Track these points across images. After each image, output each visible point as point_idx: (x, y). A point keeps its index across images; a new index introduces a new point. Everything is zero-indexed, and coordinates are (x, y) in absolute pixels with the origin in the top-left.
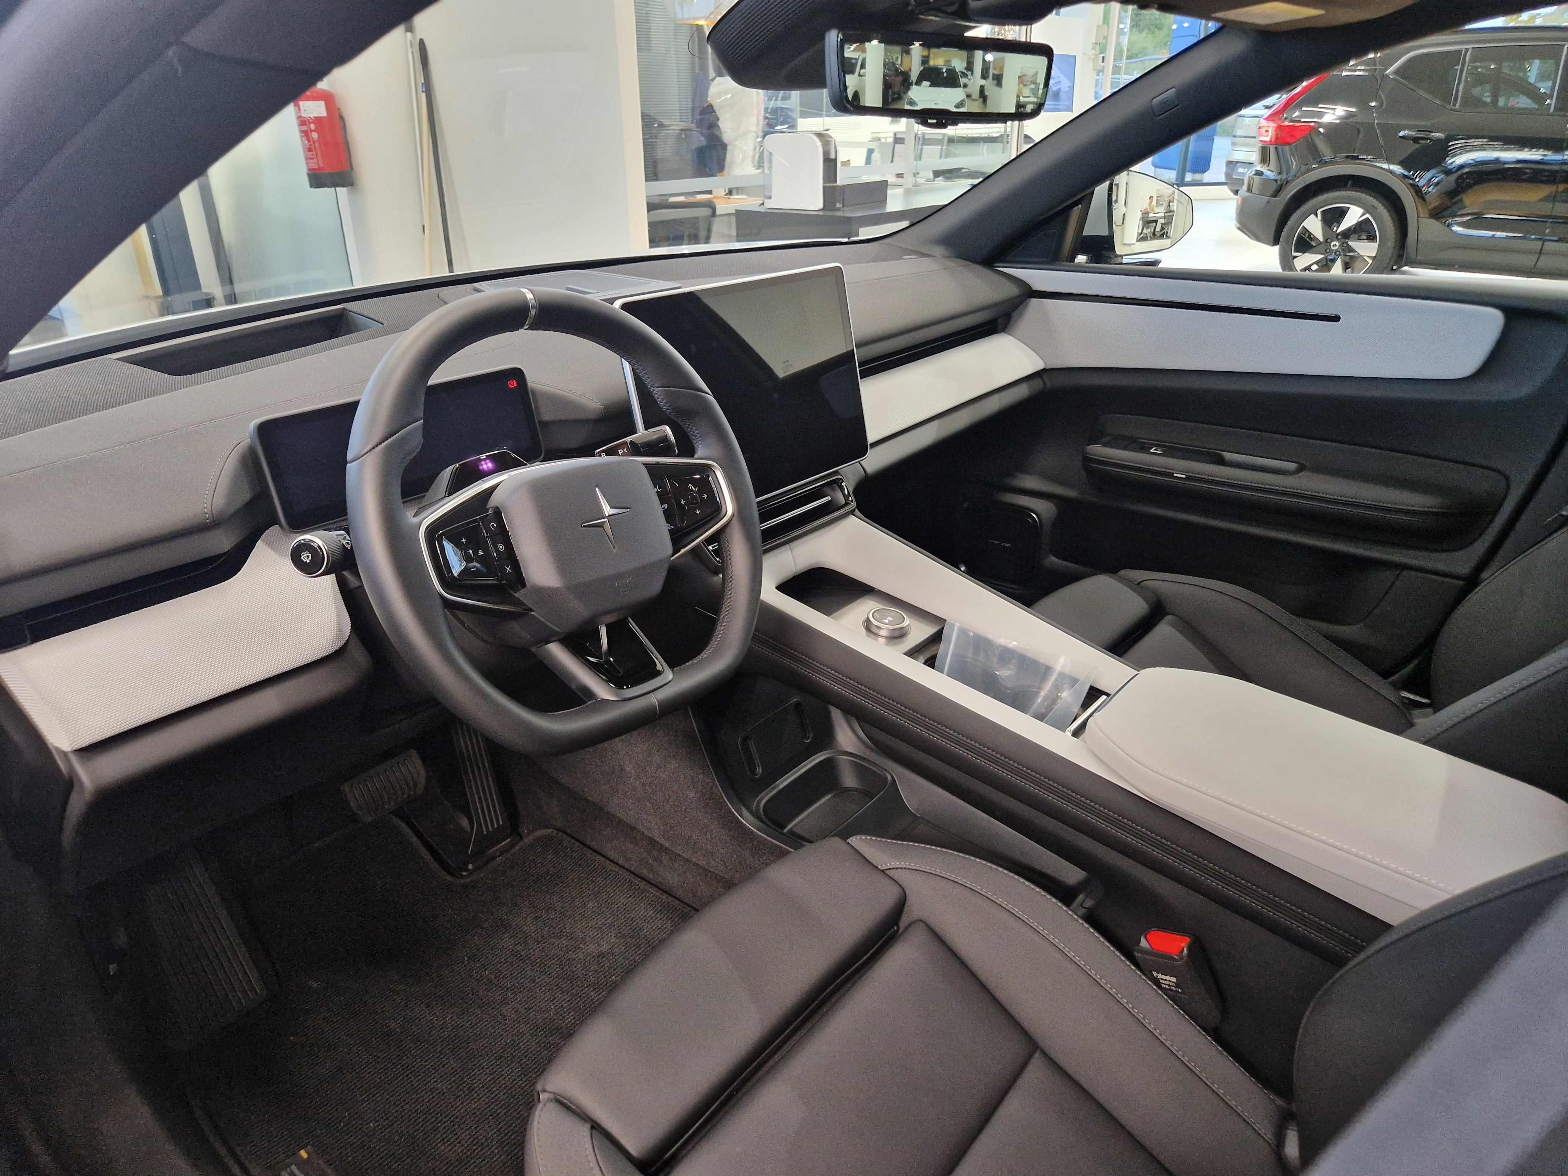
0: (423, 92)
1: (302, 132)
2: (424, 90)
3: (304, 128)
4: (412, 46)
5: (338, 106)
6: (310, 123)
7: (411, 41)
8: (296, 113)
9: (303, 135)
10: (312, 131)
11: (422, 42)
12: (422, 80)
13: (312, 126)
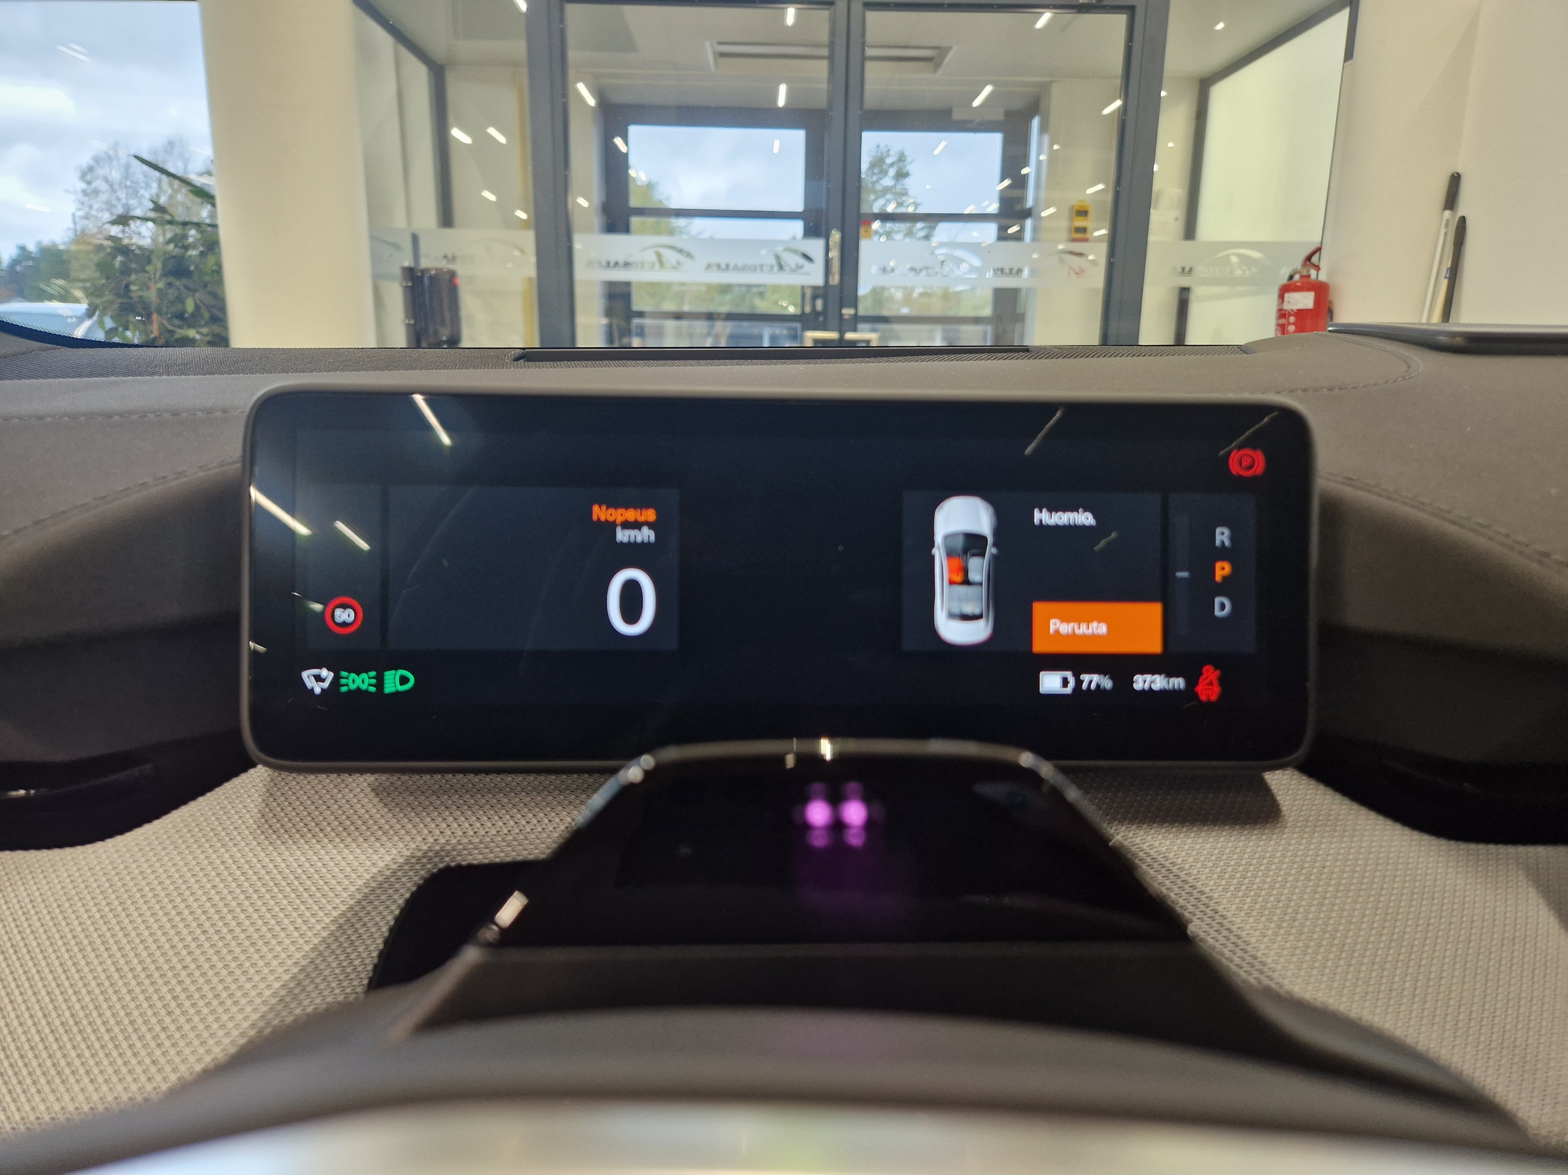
0: (1446, 278)
1: (1278, 325)
2: (1448, 276)
3: (1283, 321)
4: (1447, 225)
5: (1330, 298)
6: (1290, 315)
7: (1448, 220)
8: (1278, 305)
9: (1279, 328)
10: (1289, 324)
11: (1463, 220)
12: (1448, 264)
13: (1292, 319)
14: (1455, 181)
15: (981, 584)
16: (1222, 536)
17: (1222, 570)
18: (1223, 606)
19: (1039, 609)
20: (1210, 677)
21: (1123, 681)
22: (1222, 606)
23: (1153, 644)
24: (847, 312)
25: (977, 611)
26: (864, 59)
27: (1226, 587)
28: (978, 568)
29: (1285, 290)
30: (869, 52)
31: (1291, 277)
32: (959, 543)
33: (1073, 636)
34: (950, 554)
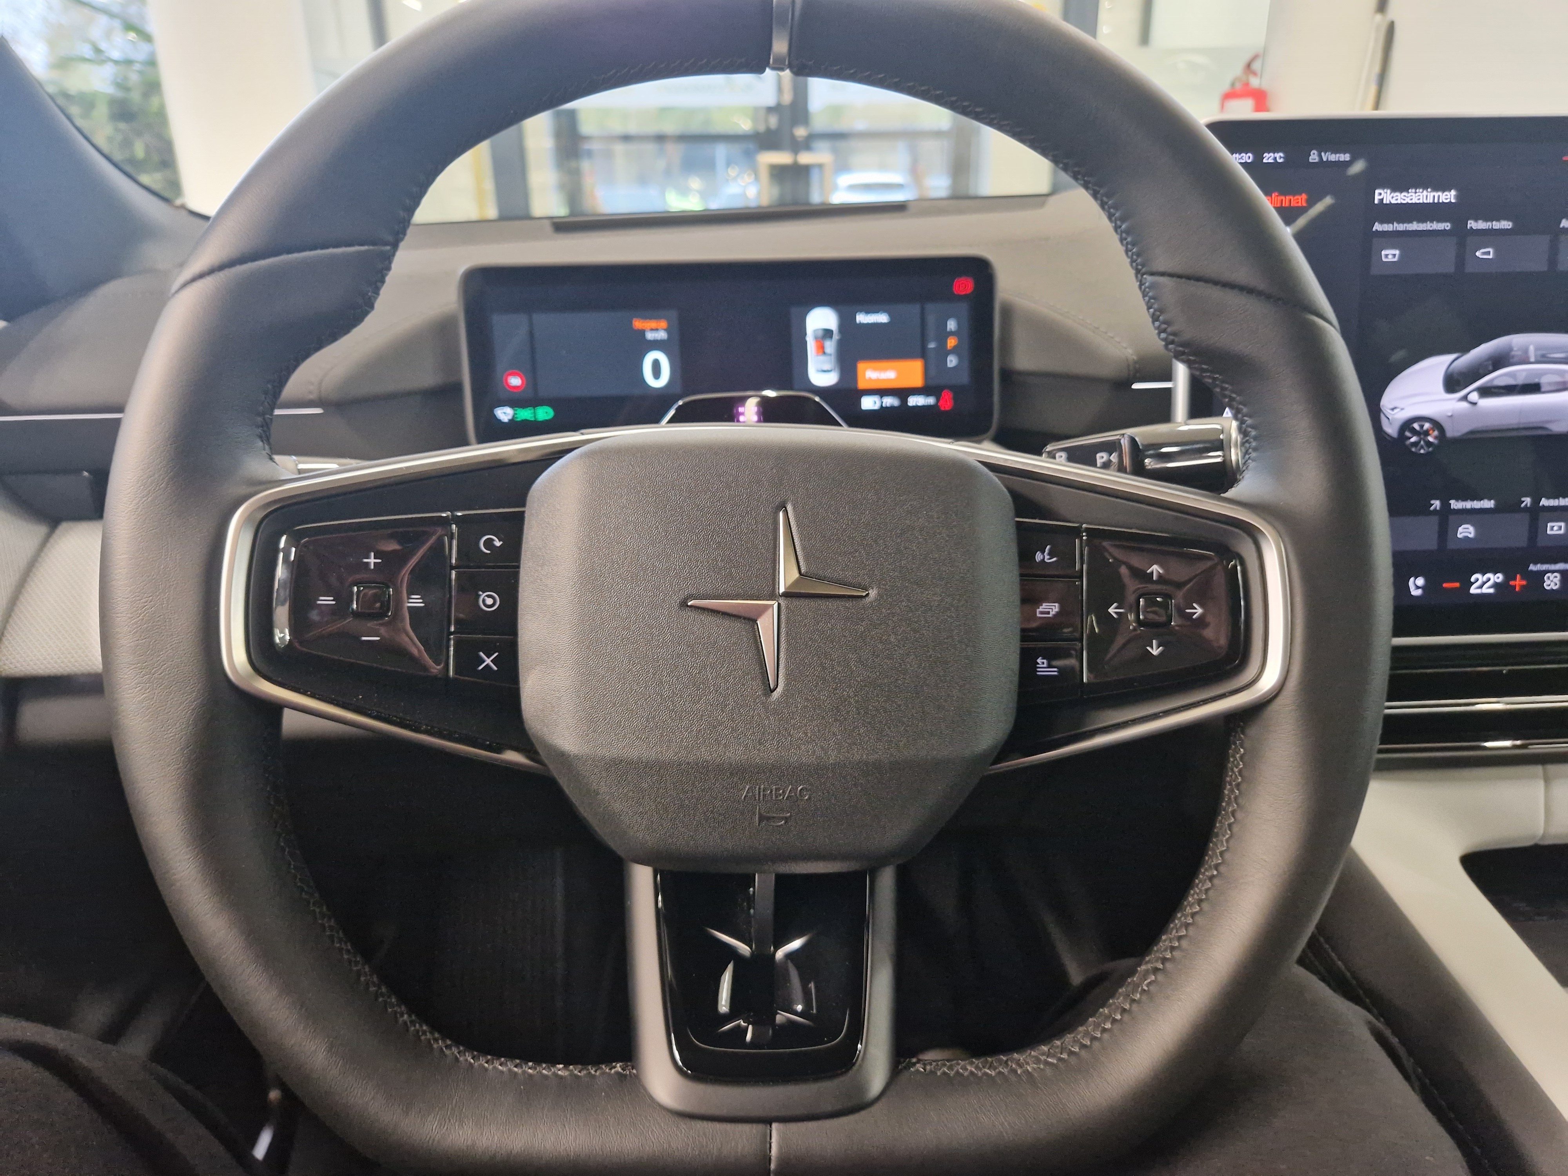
0: (1374, 84)
2: (1376, 82)
4: (1377, 30)
5: (1268, 105)
7: (1378, 25)
11: (1392, 24)
12: (1377, 69)
15: (830, 355)
16: (952, 325)
17: (951, 342)
19: (861, 366)
20: (948, 395)
21: (904, 401)
22: (952, 361)
23: (917, 381)
24: (800, 132)
25: (829, 369)
27: (954, 351)
28: (830, 346)
29: (1229, 96)
31: (1233, 84)
32: (820, 333)
33: (878, 380)
34: (816, 338)
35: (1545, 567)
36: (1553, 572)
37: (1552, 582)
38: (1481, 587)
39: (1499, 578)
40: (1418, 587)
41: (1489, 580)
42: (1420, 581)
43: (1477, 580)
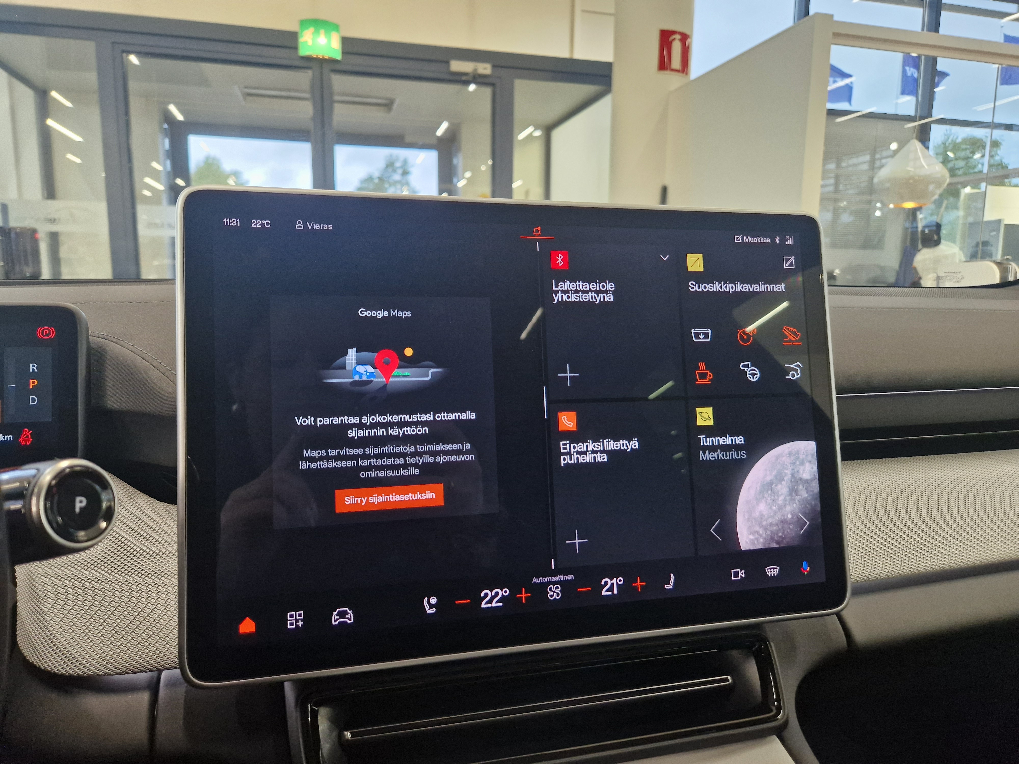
14: (664, 190)
16: (33, 367)
18: (33, 400)
26: (332, 102)
30: (336, 98)
35: (546, 579)
36: (554, 583)
37: (554, 593)
38: (490, 602)
39: (505, 592)
40: (431, 606)
41: (497, 594)
42: (434, 601)
43: (486, 595)
